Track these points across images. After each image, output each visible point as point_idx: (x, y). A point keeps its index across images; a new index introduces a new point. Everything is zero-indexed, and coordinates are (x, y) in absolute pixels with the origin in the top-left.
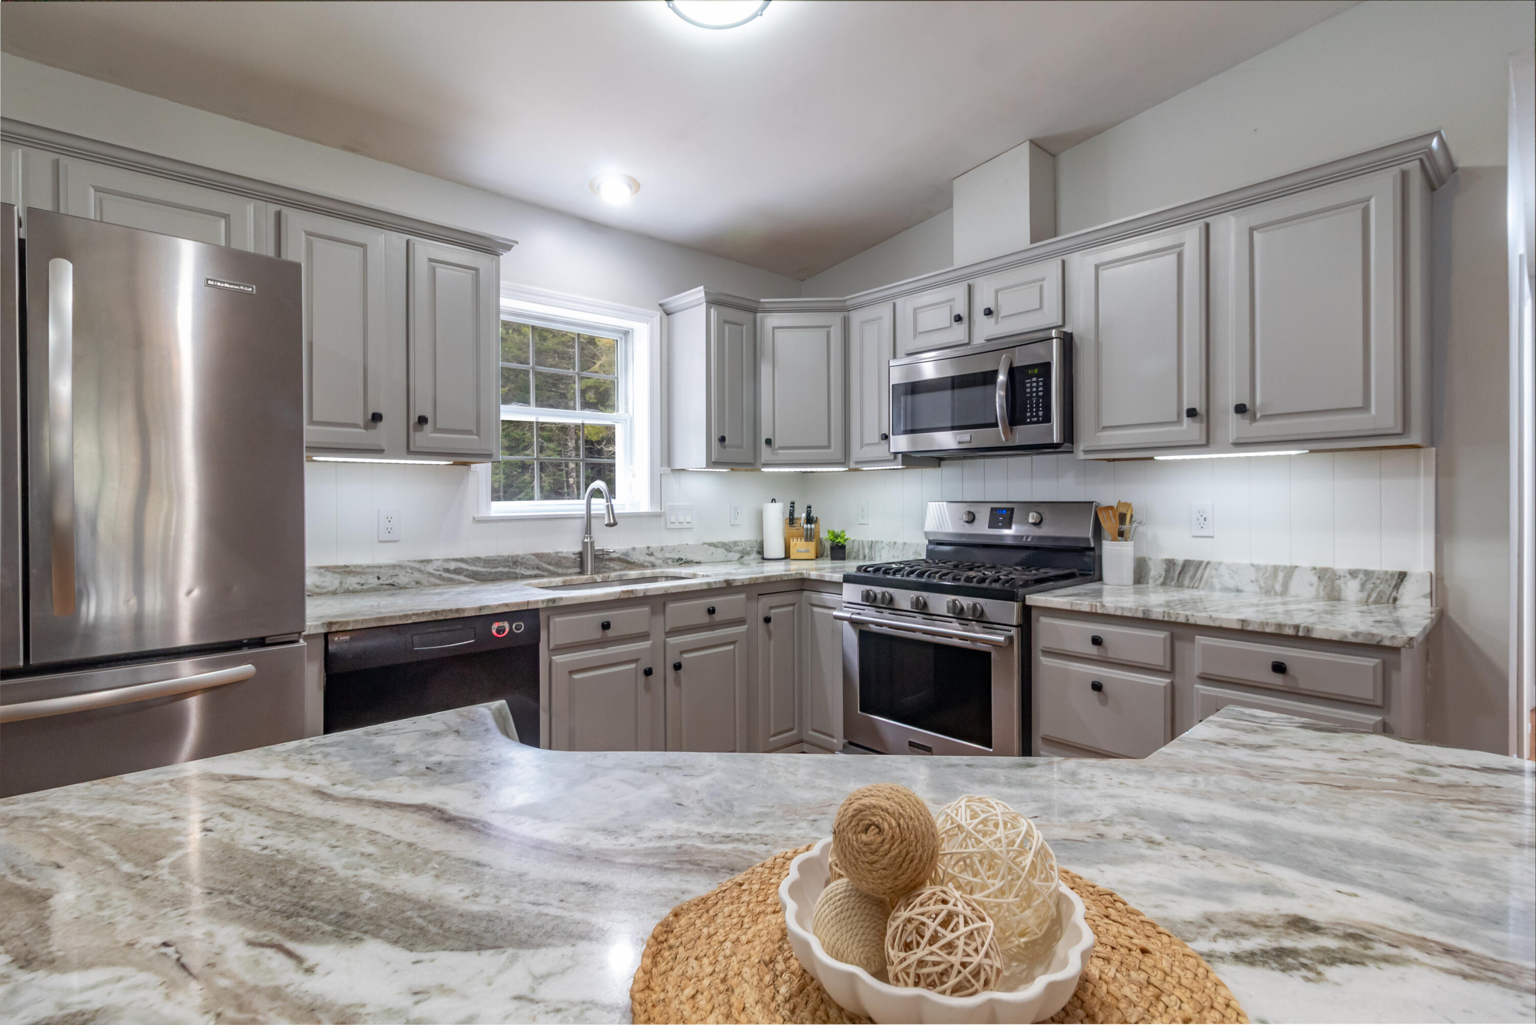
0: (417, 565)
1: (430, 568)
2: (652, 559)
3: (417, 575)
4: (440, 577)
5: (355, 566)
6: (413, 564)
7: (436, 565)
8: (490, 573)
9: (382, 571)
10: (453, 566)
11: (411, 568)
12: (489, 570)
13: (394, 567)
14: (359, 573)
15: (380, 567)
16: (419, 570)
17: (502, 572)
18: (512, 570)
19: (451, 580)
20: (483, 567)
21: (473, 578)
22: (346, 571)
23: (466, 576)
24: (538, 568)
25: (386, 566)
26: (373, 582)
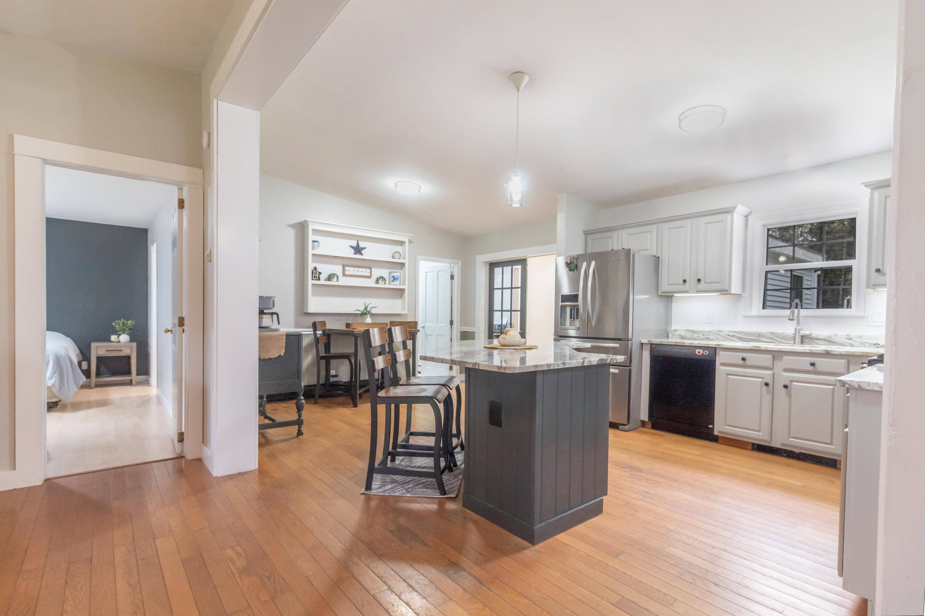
0: (717, 332)
1: (722, 334)
2: (851, 342)
3: (717, 336)
4: (726, 338)
5: (696, 331)
6: (716, 332)
7: (724, 333)
8: (747, 338)
9: (705, 333)
10: (731, 334)
11: (715, 333)
12: (747, 337)
13: (709, 332)
14: (697, 333)
15: (704, 332)
16: (719, 335)
17: (753, 339)
18: (758, 338)
19: (730, 339)
20: (744, 336)
21: (740, 340)
22: (694, 332)
23: (736, 338)
24: (772, 339)
25: (706, 332)
26: (702, 337)
